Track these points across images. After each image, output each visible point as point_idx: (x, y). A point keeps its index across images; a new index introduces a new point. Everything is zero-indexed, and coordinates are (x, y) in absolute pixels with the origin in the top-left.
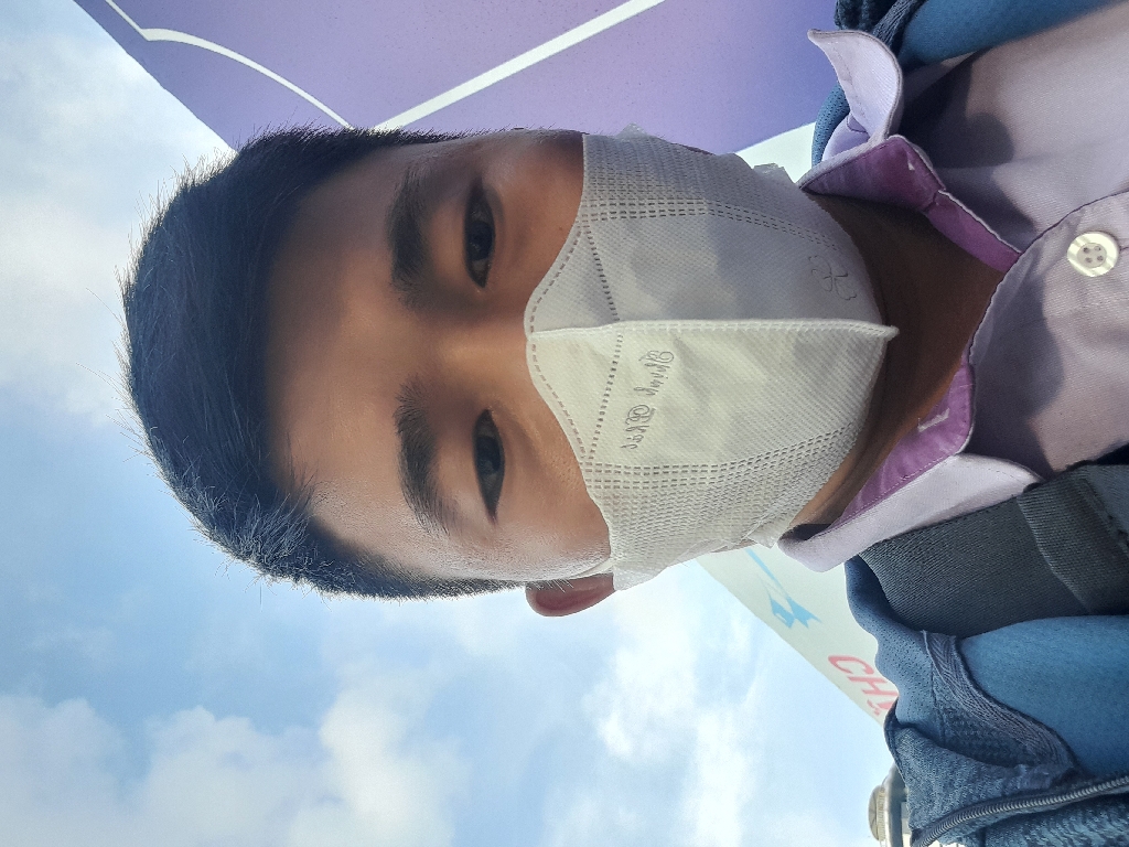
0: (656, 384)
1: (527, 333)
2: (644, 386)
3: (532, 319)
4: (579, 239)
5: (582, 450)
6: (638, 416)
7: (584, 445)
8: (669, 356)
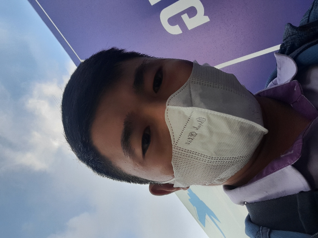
0: (199, 127)
1: (167, 106)
4: (187, 86)
5: (174, 142)
8: (204, 119)
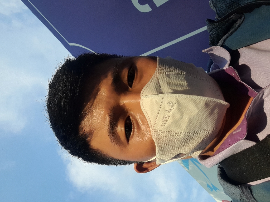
0: (171, 109)
1: (141, 97)
2: (168, 110)
3: (143, 94)
4: (155, 77)
5: (151, 126)
6: (166, 118)
7: (152, 124)
8: (174, 103)
